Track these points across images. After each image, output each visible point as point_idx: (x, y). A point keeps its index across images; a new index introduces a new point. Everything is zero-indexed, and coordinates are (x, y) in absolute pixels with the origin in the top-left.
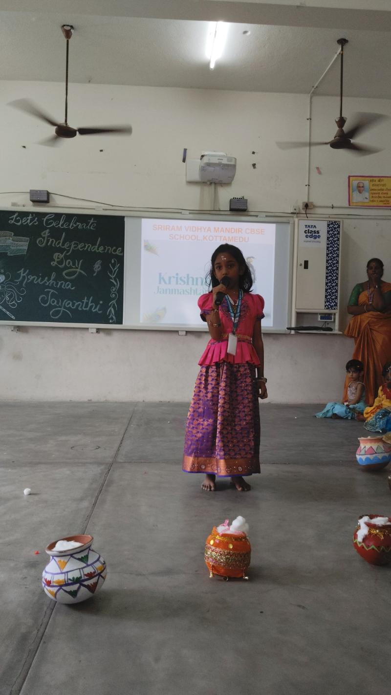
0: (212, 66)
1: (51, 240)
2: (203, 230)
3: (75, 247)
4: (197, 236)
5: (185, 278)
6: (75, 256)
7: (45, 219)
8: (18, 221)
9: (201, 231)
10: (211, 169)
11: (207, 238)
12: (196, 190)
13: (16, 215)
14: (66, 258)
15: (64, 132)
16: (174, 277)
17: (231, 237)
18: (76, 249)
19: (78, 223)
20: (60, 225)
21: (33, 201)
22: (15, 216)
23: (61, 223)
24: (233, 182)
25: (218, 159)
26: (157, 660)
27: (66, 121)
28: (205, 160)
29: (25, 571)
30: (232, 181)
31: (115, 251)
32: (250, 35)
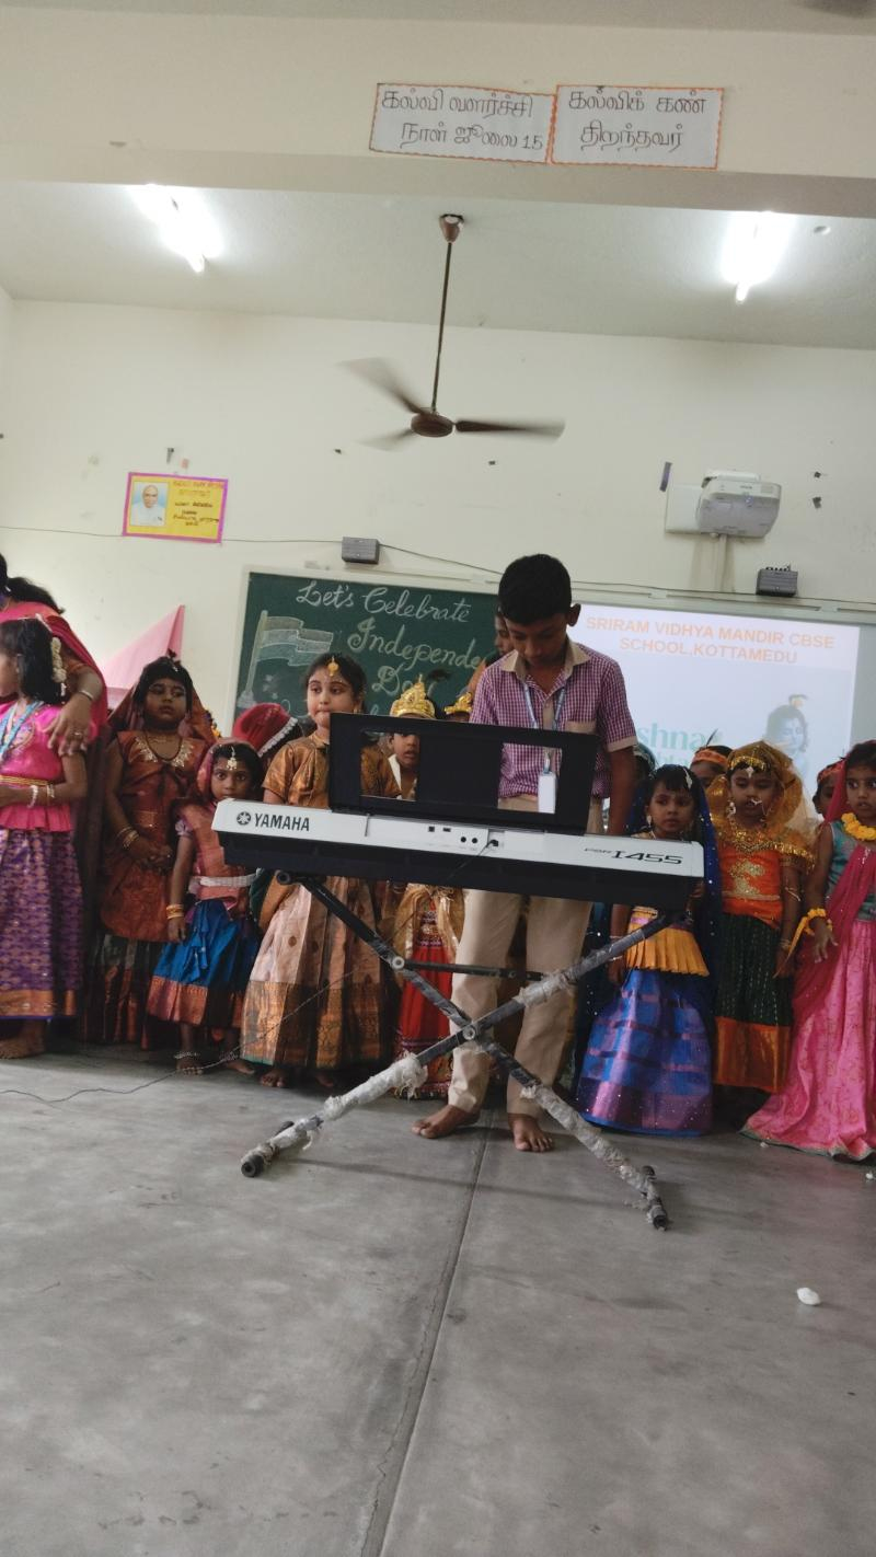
0: (741, 296)
1: (376, 639)
2: (694, 632)
3: (423, 656)
4: (682, 644)
5: (647, 731)
7: (368, 597)
8: (314, 598)
9: (691, 634)
10: (726, 506)
11: (704, 650)
12: (687, 548)
13: (313, 585)
14: (403, 676)
15: (430, 424)
17: (755, 651)
18: (425, 659)
19: (432, 608)
20: (397, 611)
21: (347, 560)
22: (309, 588)
23: (399, 606)
24: (767, 535)
25: (743, 487)
26: (654, 1437)
27: (434, 403)
28: (713, 487)
29: (370, 1261)
30: (768, 531)
32: (830, 234)
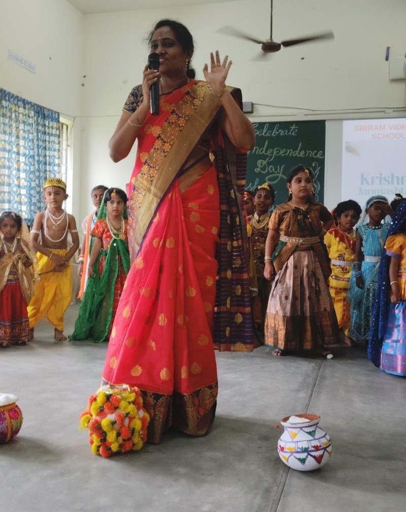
3: (277, 153)
4: (402, 134)
5: (389, 177)
6: (278, 161)
12: (401, 87)
14: (269, 164)
15: (270, 47)
16: (377, 177)
18: (278, 155)
19: (280, 131)
20: (263, 134)
23: (264, 131)
27: (271, 37)
31: (316, 154)
